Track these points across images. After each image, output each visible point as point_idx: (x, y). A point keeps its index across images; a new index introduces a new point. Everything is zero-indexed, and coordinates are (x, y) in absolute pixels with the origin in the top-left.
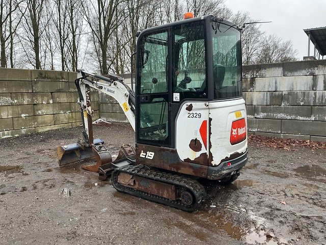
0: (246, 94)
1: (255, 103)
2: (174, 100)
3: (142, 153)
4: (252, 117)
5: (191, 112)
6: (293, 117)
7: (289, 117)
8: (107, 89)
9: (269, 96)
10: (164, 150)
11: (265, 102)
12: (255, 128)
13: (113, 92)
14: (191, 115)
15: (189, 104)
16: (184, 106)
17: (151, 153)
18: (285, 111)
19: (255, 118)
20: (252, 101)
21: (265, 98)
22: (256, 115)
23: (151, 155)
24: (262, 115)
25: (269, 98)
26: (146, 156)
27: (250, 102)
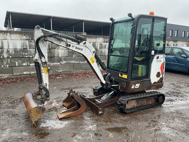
0: (55, 50)
1: (60, 56)
2: (152, 54)
3: (133, 86)
4: (59, 64)
5: (158, 59)
6: (78, 62)
7: (76, 62)
8: (75, 47)
9: (67, 52)
10: (145, 81)
11: (65, 55)
12: (61, 70)
13: (82, 50)
14: (158, 61)
15: (158, 56)
16: (155, 57)
17: (138, 84)
18: (75, 60)
19: (61, 64)
20: (58, 55)
21: (65, 53)
22: (61, 63)
23: (138, 86)
24: (64, 62)
25: (67, 53)
26: (135, 87)
27: (57, 55)
